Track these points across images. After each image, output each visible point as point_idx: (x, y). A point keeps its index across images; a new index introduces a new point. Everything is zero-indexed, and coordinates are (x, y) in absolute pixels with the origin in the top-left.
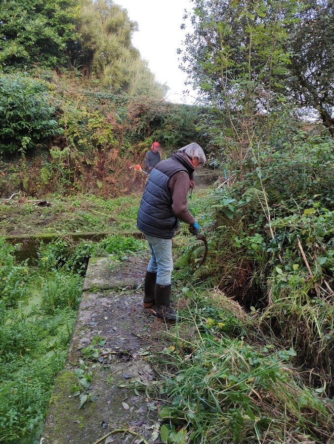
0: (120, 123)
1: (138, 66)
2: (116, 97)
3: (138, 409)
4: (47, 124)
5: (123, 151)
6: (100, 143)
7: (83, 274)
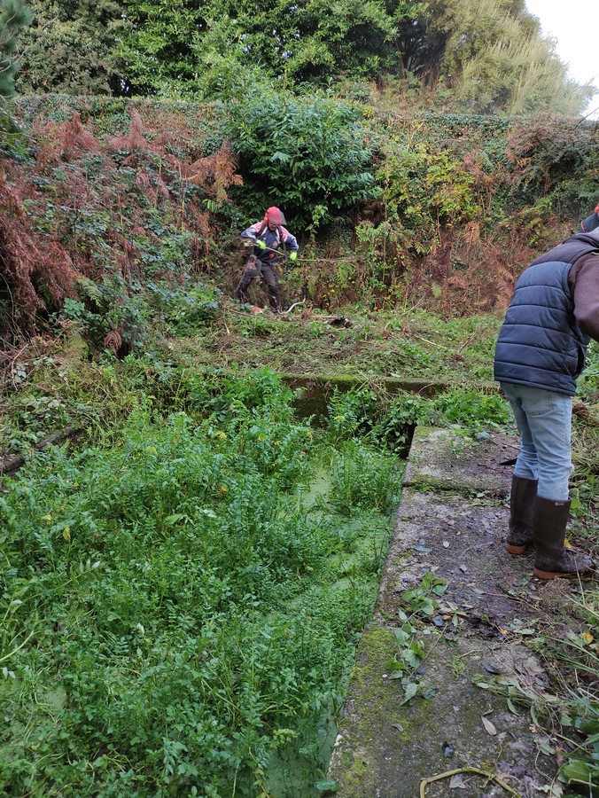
0: (488, 171)
1: (533, 52)
2: (485, 120)
3: (515, 741)
4: (356, 181)
5: (488, 226)
6: (446, 212)
7: (404, 455)
